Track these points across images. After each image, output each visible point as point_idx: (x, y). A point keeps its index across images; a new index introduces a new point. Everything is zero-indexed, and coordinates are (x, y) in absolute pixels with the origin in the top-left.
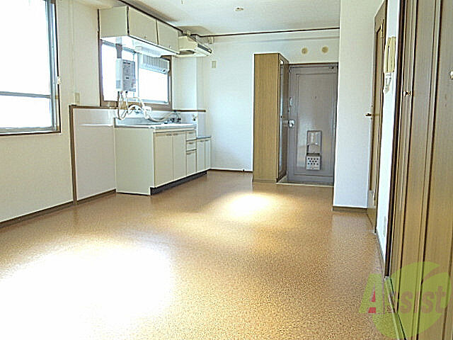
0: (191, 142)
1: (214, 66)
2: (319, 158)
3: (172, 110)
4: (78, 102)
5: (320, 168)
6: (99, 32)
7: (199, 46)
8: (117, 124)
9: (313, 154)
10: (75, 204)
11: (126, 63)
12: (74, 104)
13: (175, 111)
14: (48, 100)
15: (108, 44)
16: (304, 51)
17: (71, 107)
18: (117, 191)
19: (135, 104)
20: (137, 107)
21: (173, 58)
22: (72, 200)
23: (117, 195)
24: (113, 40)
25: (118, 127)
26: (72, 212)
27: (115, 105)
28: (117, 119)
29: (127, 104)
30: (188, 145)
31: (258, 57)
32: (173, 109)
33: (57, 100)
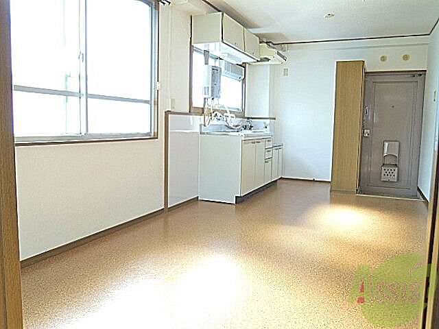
0: (268, 150)
1: (286, 74)
2: (396, 169)
3: (245, 118)
4: (174, 108)
5: (398, 180)
6: (191, 38)
7: (278, 53)
8: (203, 131)
9: (390, 165)
10: (166, 212)
11: (214, 69)
12: (170, 110)
13: (248, 118)
14: (148, 106)
15: (198, 51)
16: (383, 59)
17: (167, 113)
18: (199, 199)
19: (217, 110)
20: (219, 114)
21: (247, 65)
22: (163, 207)
23: (199, 202)
24: (202, 47)
25: (204, 133)
26: (162, 220)
27: (201, 111)
28: (203, 126)
29: (212, 111)
30: (267, 153)
31: (341, 64)
32: (246, 116)
33: (156, 106)
